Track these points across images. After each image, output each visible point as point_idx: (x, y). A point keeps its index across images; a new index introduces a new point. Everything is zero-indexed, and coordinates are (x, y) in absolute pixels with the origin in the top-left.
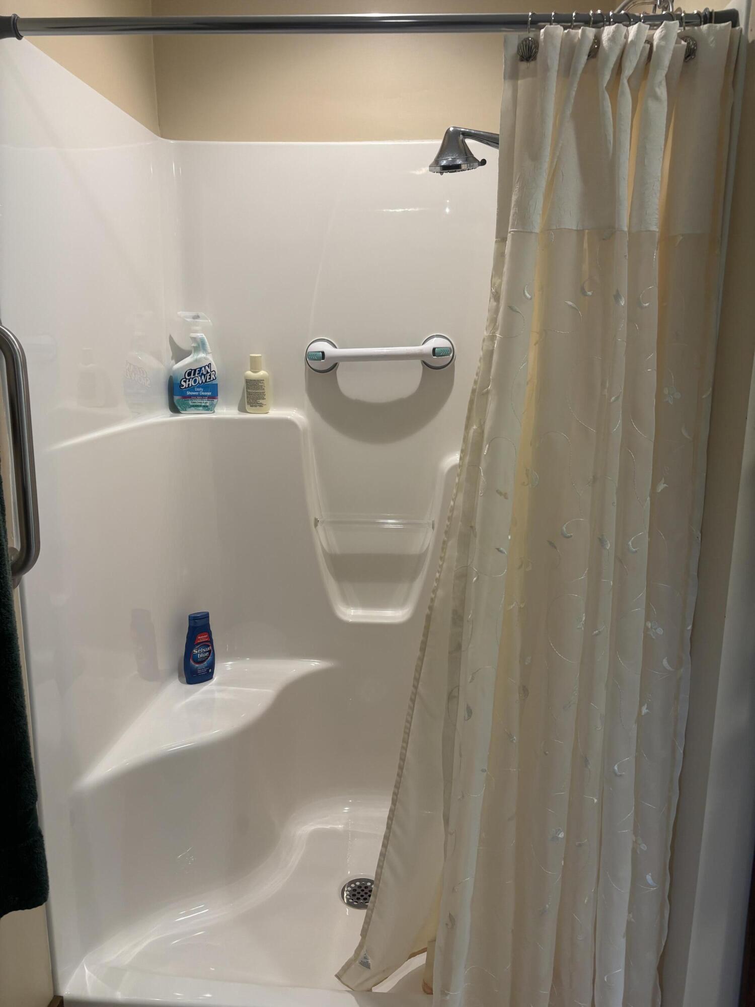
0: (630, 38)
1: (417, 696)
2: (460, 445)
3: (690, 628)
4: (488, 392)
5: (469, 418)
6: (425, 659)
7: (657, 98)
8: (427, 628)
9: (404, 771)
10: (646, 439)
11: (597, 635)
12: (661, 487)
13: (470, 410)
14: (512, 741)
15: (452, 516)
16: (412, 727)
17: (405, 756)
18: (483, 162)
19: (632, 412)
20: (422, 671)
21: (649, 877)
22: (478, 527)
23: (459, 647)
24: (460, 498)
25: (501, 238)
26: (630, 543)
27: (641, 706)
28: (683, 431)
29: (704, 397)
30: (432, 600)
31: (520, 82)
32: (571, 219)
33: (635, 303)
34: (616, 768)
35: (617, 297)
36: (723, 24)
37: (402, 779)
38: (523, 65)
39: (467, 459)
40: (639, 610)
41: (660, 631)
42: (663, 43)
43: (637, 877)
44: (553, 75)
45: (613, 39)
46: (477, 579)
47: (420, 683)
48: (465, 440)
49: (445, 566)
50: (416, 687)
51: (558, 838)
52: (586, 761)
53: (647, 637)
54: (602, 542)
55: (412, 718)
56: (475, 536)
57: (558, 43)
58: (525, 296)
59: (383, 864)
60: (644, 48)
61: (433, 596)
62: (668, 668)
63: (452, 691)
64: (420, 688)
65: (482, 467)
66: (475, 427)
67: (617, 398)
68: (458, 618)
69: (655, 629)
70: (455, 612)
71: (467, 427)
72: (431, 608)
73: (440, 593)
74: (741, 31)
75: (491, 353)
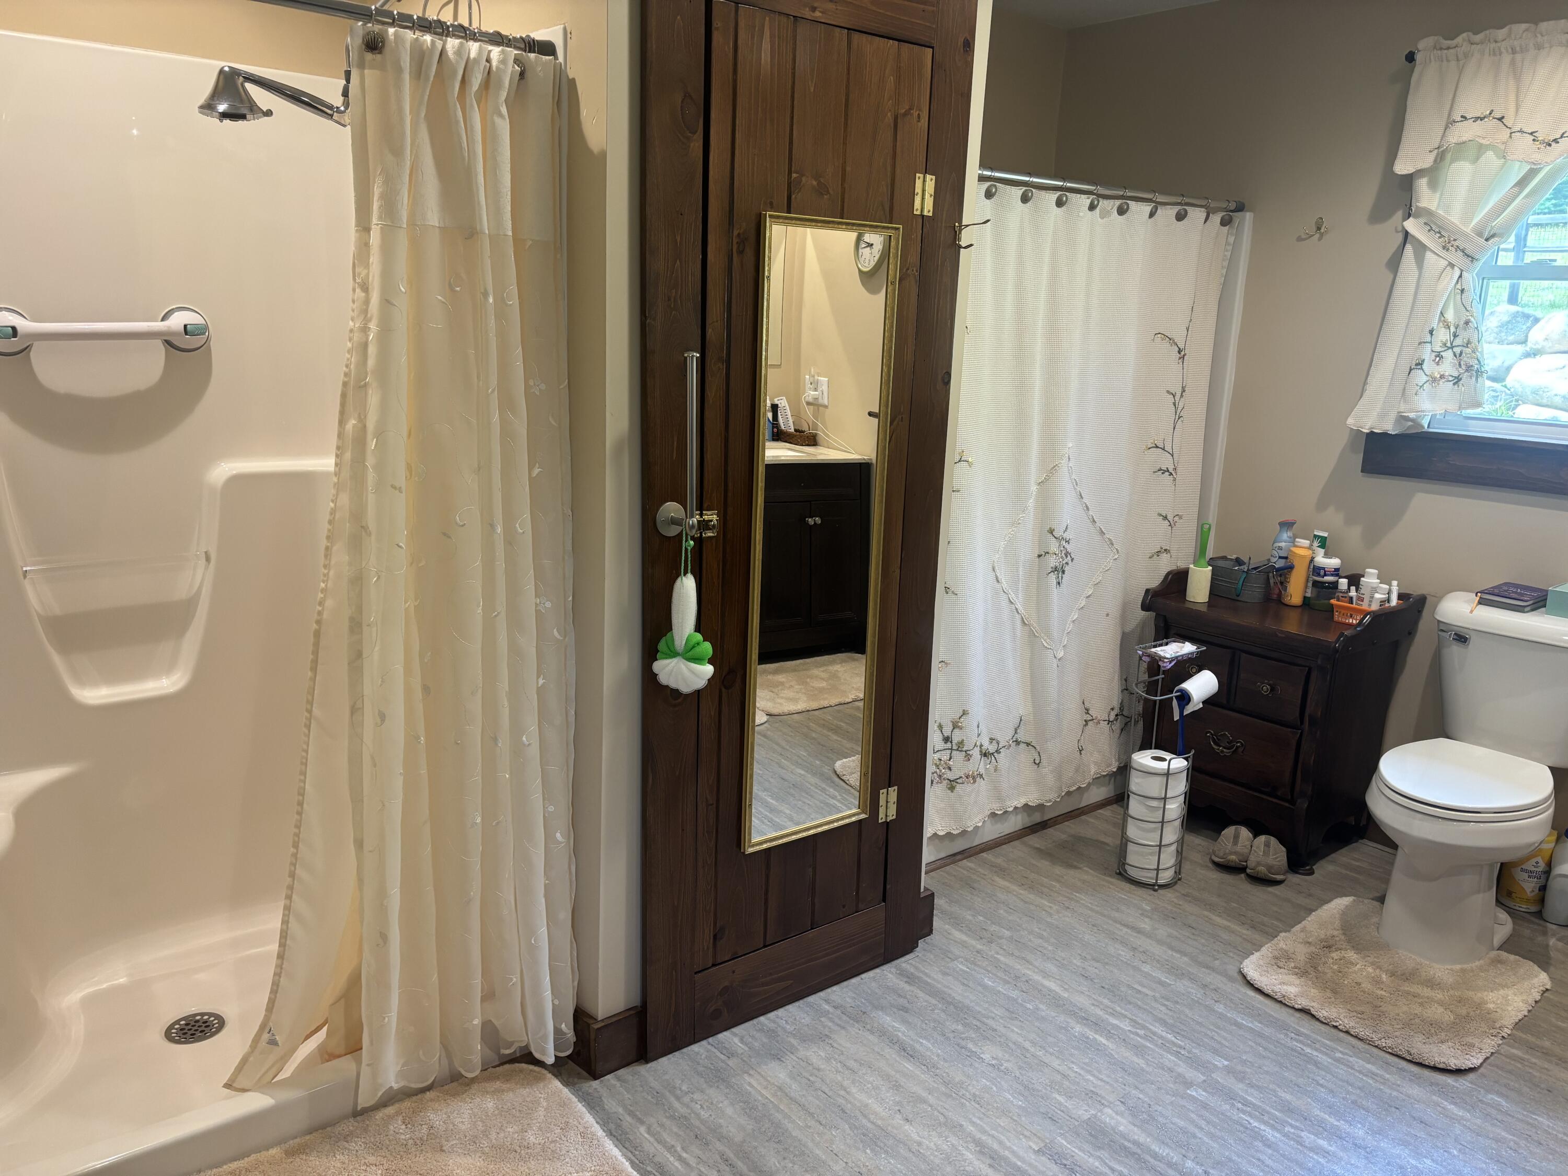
0: (473, 55)
1: (312, 721)
2: (333, 441)
3: (571, 598)
4: (365, 385)
5: (342, 413)
6: (317, 678)
7: (501, 115)
8: (316, 645)
9: (305, 806)
10: (521, 428)
11: (496, 616)
12: (536, 471)
13: (343, 404)
14: (420, 742)
15: (334, 518)
16: (309, 756)
17: (304, 789)
18: (269, 113)
19: (507, 404)
20: (316, 692)
21: (558, 835)
22: (372, 525)
23: (359, 655)
24: (344, 499)
25: (364, 227)
26: (517, 525)
27: (538, 677)
28: (551, 419)
29: (561, 387)
30: (320, 613)
31: (366, 71)
32: (433, 217)
33: (501, 301)
34: (524, 739)
35: (485, 295)
36: (547, 57)
37: (303, 815)
38: (369, 56)
39: (348, 455)
40: (529, 587)
41: (548, 605)
42: (502, 66)
43: (549, 837)
44: (407, 77)
45: (459, 52)
46: (377, 579)
47: (314, 705)
48: (340, 435)
49: (332, 573)
50: (310, 711)
51: (476, 823)
52: (495, 740)
53: (538, 612)
54: (492, 526)
55: (308, 746)
56: (370, 535)
57: (408, 46)
58: (400, 290)
59: (289, 918)
60: (485, 66)
61: (320, 608)
62: (559, 637)
63: (355, 703)
64: (316, 711)
65: (370, 461)
66: (354, 422)
67: (493, 391)
68: (356, 625)
69: (544, 604)
70: (352, 619)
71: (342, 422)
72: (318, 622)
73: (329, 603)
74: (561, 64)
75: (365, 346)
